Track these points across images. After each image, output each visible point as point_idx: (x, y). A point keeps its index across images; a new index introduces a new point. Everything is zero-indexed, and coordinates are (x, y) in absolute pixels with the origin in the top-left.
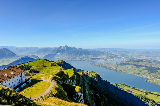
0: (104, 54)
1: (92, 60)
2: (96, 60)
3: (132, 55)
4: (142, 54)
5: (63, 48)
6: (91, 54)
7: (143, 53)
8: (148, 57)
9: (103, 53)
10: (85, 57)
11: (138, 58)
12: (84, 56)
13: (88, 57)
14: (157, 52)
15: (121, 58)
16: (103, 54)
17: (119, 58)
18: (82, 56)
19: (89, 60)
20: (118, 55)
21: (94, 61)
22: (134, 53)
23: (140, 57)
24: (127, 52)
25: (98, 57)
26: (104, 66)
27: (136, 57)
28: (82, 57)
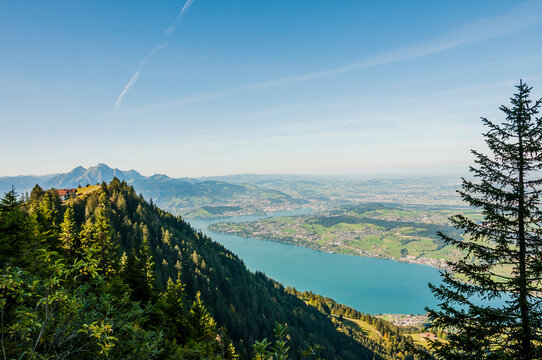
0: (247, 192)
1: (210, 215)
2: (225, 214)
3: (334, 192)
4: (360, 188)
5: (89, 175)
6: (202, 194)
7: (364, 184)
8: (387, 196)
9: (241, 189)
10: (180, 206)
11: (358, 200)
12: (178, 201)
13: (191, 205)
14: (401, 181)
15: (307, 202)
16: (244, 192)
17: (299, 202)
18: (170, 203)
19: (199, 217)
20: (295, 194)
21: (219, 218)
22: (338, 186)
23: (364, 197)
24: (314, 183)
25: (226, 202)
26: (264, 232)
27: (351, 197)
28: (170, 206)
